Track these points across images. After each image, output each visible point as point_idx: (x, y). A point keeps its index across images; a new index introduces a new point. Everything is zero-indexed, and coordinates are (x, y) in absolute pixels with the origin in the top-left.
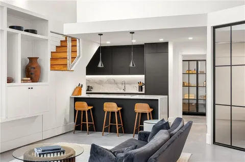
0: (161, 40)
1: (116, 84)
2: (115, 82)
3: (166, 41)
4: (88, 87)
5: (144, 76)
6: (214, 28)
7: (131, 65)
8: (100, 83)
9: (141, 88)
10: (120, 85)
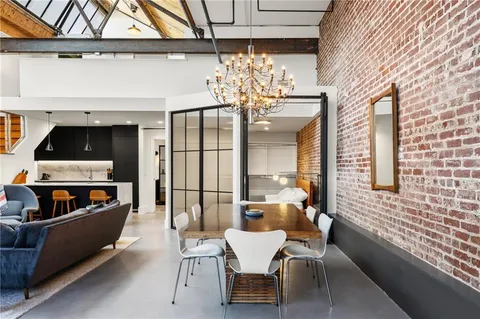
0: (129, 123)
1: (81, 171)
2: (79, 169)
3: (135, 123)
4: (44, 175)
5: (112, 162)
6: (172, 113)
7: (86, 149)
8: (60, 169)
9: (110, 176)
10: (85, 173)
